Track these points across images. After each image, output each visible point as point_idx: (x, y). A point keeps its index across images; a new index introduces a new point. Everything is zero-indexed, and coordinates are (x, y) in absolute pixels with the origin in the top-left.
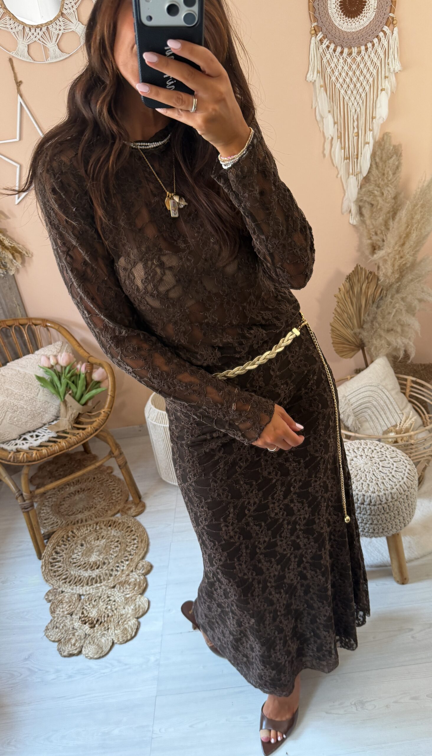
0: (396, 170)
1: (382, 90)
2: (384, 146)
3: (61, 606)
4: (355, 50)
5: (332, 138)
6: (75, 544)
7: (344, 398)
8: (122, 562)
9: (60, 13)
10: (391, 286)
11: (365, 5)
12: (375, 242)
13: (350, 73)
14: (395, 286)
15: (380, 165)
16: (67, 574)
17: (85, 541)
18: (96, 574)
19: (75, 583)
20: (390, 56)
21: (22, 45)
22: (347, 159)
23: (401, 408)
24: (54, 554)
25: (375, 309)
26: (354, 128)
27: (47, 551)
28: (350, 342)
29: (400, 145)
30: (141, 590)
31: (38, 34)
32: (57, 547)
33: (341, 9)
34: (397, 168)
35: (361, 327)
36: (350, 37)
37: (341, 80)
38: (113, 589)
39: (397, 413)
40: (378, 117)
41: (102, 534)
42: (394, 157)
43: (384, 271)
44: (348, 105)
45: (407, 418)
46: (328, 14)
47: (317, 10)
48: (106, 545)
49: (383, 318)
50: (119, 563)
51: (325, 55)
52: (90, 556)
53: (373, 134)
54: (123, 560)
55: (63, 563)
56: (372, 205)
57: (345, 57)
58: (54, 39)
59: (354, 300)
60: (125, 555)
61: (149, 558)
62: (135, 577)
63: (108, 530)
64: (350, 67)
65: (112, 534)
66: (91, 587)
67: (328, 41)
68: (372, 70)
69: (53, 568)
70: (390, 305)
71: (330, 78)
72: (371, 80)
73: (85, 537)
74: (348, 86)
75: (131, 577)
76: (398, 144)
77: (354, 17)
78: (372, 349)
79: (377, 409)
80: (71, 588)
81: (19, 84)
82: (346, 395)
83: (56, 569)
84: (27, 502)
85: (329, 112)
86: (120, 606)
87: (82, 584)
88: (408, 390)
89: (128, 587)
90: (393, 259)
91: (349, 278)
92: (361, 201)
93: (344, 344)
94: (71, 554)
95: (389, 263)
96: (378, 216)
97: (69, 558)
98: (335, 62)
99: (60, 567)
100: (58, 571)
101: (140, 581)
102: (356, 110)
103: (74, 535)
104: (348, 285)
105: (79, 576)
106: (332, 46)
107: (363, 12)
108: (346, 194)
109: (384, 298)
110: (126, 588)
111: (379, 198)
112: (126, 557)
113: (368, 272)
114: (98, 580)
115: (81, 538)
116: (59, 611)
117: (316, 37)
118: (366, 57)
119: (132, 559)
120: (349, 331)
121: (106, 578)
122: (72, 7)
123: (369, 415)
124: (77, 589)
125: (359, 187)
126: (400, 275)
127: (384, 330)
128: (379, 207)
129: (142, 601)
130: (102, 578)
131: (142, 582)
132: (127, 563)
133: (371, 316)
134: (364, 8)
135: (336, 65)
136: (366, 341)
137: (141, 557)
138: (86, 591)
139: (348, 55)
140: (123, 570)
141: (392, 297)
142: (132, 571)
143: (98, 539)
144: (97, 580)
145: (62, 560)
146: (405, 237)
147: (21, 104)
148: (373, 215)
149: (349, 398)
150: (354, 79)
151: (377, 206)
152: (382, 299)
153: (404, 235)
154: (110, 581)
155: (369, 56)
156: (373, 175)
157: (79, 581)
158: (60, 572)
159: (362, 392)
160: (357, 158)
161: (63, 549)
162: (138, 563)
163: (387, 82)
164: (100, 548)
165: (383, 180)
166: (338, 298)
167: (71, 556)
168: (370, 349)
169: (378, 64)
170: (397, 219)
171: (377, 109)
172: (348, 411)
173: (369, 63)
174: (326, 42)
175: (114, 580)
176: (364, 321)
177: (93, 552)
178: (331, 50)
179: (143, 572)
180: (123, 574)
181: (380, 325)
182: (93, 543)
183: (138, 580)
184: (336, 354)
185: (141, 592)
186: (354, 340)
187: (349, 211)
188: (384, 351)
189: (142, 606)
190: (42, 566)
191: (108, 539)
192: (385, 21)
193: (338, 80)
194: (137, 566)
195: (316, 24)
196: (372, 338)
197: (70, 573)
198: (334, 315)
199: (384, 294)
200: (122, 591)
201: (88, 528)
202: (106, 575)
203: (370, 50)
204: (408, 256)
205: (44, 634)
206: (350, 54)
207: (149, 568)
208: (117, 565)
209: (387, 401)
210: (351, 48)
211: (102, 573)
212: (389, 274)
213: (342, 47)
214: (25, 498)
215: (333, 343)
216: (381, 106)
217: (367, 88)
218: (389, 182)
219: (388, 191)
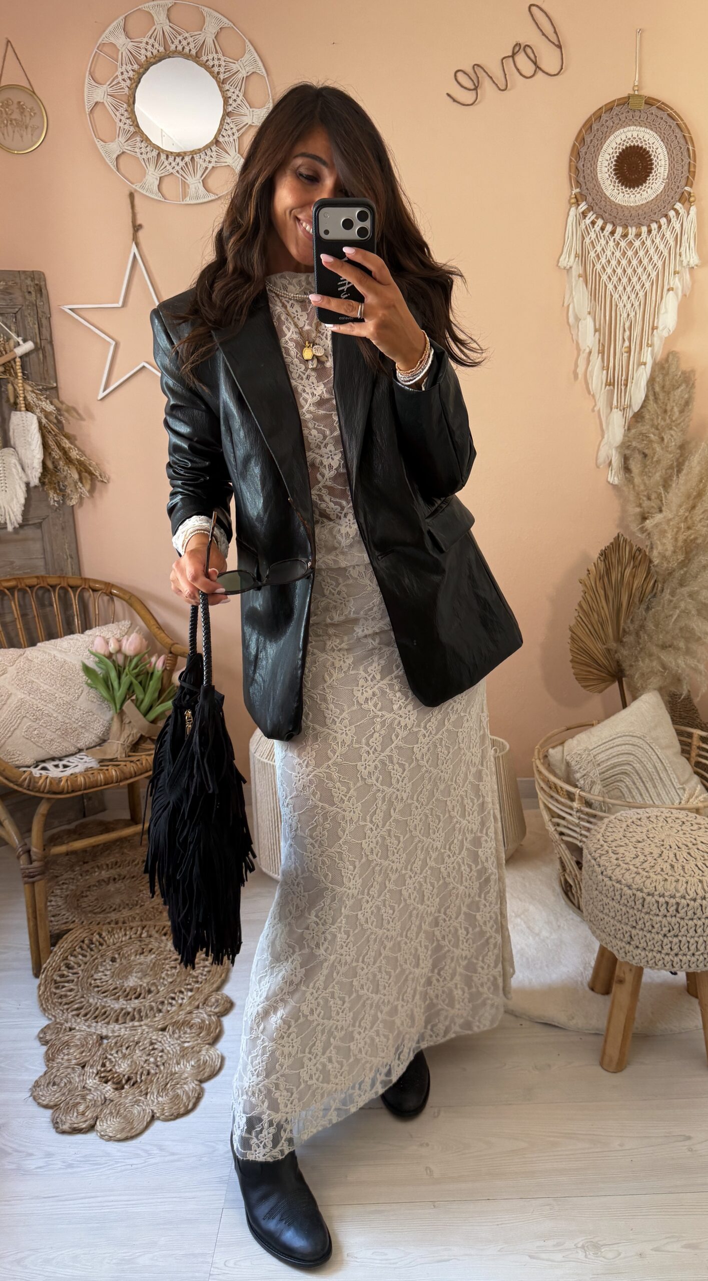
0: (685, 406)
1: (668, 290)
2: (668, 369)
3: (65, 1051)
4: (632, 231)
5: (590, 353)
6: (102, 956)
7: (587, 752)
8: (181, 992)
9: (214, 141)
10: (670, 574)
11: (651, 173)
12: (646, 510)
13: (624, 262)
14: (678, 574)
15: (661, 396)
16: (81, 1002)
17: (119, 954)
18: (132, 1006)
19: (96, 1017)
20: (683, 244)
21: (152, 177)
22: (610, 385)
23: (682, 780)
24: (63, 968)
25: (644, 612)
26: (624, 340)
27: (52, 961)
28: (600, 666)
29: (693, 371)
30: (210, 1039)
31: (178, 164)
32: (69, 957)
33: (615, 174)
34: (687, 403)
35: (619, 640)
36: (626, 213)
37: (609, 270)
38: (160, 1033)
39: (675, 788)
40: (661, 327)
41: (150, 946)
42: (682, 388)
43: (660, 548)
44: (617, 306)
45: (691, 796)
46: (597, 180)
47: (581, 172)
48: (154, 964)
49: (657, 626)
50: (176, 993)
51: (589, 234)
52: (127, 978)
53: (652, 351)
54: (183, 990)
55: (77, 985)
56: (645, 455)
57: (617, 239)
58: (199, 173)
59: (611, 594)
60: (187, 982)
61: (229, 990)
62: (202, 1016)
63: (162, 941)
64: (624, 254)
65: (168, 948)
66: (122, 1026)
67: (595, 216)
68: (656, 261)
69: (58, 991)
70: (668, 605)
71: (594, 266)
72: (654, 275)
73: (120, 948)
74: (620, 280)
75: (194, 1015)
76: (689, 370)
77: (634, 188)
78: (636, 677)
79: (641, 778)
80: (87, 1024)
81: (137, 228)
82: (590, 748)
83: (63, 993)
84: (35, 864)
85: (589, 313)
86: (170, 1059)
87: (106, 1020)
88: (693, 754)
89: (188, 1031)
90: (675, 530)
91: (605, 555)
92: (628, 447)
93: (590, 667)
94: (93, 972)
95: (669, 535)
96: (654, 471)
97: (88, 978)
98: (603, 245)
99: (71, 990)
100: (66, 996)
101: (210, 1024)
102: (628, 315)
103: (101, 940)
104: (602, 566)
105: (104, 1007)
106: (600, 222)
107: (648, 182)
108: (606, 436)
109: (658, 594)
110: (185, 1033)
111: (655, 445)
112: (188, 985)
113: (634, 548)
114: (137, 1016)
115: (114, 947)
116: (62, 1059)
117: (577, 208)
118: (648, 243)
119: (199, 988)
120: (599, 645)
121: (150, 1014)
122: (233, 134)
123: (627, 786)
124: (99, 1028)
125: (626, 428)
126: (685, 557)
127: (657, 645)
128: (655, 459)
129: (209, 1054)
130: (143, 1014)
131: (213, 1026)
132: (190, 994)
133: (637, 623)
134: (649, 176)
135: (603, 249)
136: (625, 666)
137: (215, 986)
138: (113, 1031)
139: (622, 236)
140: (181, 1005)
141: (673, 594)
142: (198, 1007)
143: (143, 953)
144: (134, 1015)
145: (76, 980)
146: (695, 498)
147: (135, 256)
148: (647, 470)
149: (594, 752)
150: (629, 271)
151: (652, 458)
152: (655, 596)
153: (695, 494)
154: (157, 1019)
155: (653, 241)
156: (649, 412)
157: (101, 1015)
158: (70, 999)
159: (618, 746)
160: (626, 385)
161: (81, 962)
162: (209, 996)
163: (677, 279)
164: (144, 966)
165: (664, 419)
166: (586, 586)
167: (92, 976)
168: (632, 677)
169: (666, 253)
170: (684, 472)
171: (661, 316)
172: (591, 774)
173: (652, 251)
174: (591, 216)
175: (164, 1018)
176: (624, 630)
177: (131, 972)
178: (598, 227)
179: (217, 1010)
180: (182, 1010)
181: (650, 637)
182: (132, 958)
183: (207, 1022)
184: (577, 682)
185: (211, 1041)
186: (605, 662)
187: (607, 462)
188: (655, 681)
189: (209, 1062)
190: (40, 984)
191: (159, 954)
192: (677, 197)
193: (605, 270)
194: (206, 1000)
195: (578, 190)
196: (637, 660)
197: (88, 1002)
198: (576, 614)
199: (659, 588)
200: (176, 1036)
201: (128, 933)
202: (152, 1008)
203: (654, 232)
204: (699, 525)
205: (29, 1094)
206: (625, 236)
207: (229, 1005)
208: (173, 995)
209: (659, 765)
210: (627, 227)
211: (144, 1006)
212: (668, 553)
213: (614, 225)
214: (34, 857)
215: (572, 661)
216: (666, 312)
217: (648, 285)
218: (673, 424)
219: (672, 436)
